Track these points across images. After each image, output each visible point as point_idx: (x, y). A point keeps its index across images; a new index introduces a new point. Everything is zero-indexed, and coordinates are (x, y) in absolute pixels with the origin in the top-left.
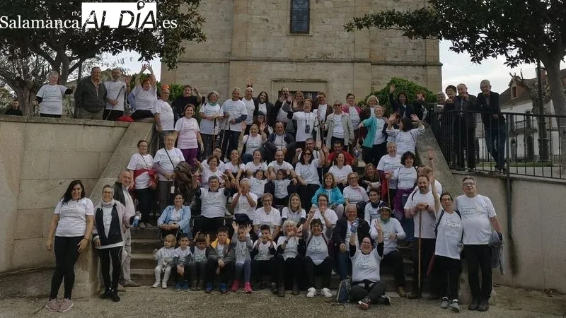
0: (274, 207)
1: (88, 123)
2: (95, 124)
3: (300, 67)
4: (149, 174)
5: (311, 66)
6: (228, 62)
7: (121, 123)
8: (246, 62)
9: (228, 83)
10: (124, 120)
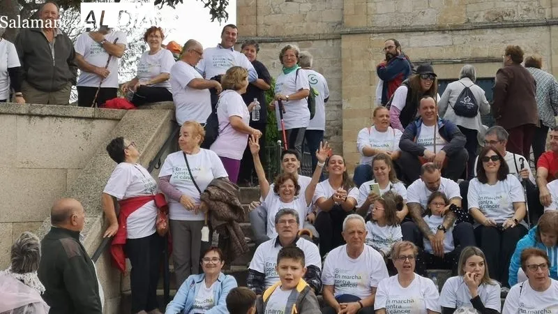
0: (420, 274)
1: (38, 111)
2: (51, 112)
3: (458, 38)
4: (156, 205)
5: (477, 36)
6: (338, 38)
7: (106, 112)
8: (368, 36)
9: (340, 71)
10: (115, 106)
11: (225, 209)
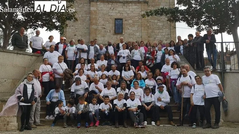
1: (19, 53)
4: (49, 74)
7: (36, 54)
11: (69, 75)
